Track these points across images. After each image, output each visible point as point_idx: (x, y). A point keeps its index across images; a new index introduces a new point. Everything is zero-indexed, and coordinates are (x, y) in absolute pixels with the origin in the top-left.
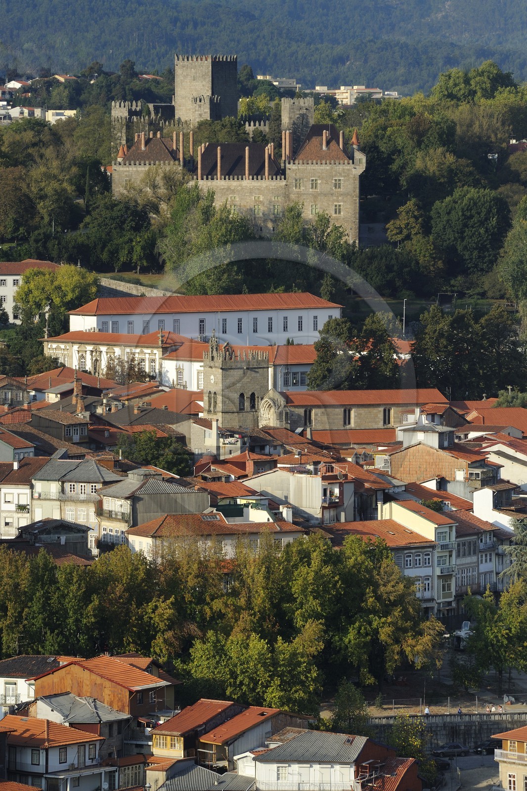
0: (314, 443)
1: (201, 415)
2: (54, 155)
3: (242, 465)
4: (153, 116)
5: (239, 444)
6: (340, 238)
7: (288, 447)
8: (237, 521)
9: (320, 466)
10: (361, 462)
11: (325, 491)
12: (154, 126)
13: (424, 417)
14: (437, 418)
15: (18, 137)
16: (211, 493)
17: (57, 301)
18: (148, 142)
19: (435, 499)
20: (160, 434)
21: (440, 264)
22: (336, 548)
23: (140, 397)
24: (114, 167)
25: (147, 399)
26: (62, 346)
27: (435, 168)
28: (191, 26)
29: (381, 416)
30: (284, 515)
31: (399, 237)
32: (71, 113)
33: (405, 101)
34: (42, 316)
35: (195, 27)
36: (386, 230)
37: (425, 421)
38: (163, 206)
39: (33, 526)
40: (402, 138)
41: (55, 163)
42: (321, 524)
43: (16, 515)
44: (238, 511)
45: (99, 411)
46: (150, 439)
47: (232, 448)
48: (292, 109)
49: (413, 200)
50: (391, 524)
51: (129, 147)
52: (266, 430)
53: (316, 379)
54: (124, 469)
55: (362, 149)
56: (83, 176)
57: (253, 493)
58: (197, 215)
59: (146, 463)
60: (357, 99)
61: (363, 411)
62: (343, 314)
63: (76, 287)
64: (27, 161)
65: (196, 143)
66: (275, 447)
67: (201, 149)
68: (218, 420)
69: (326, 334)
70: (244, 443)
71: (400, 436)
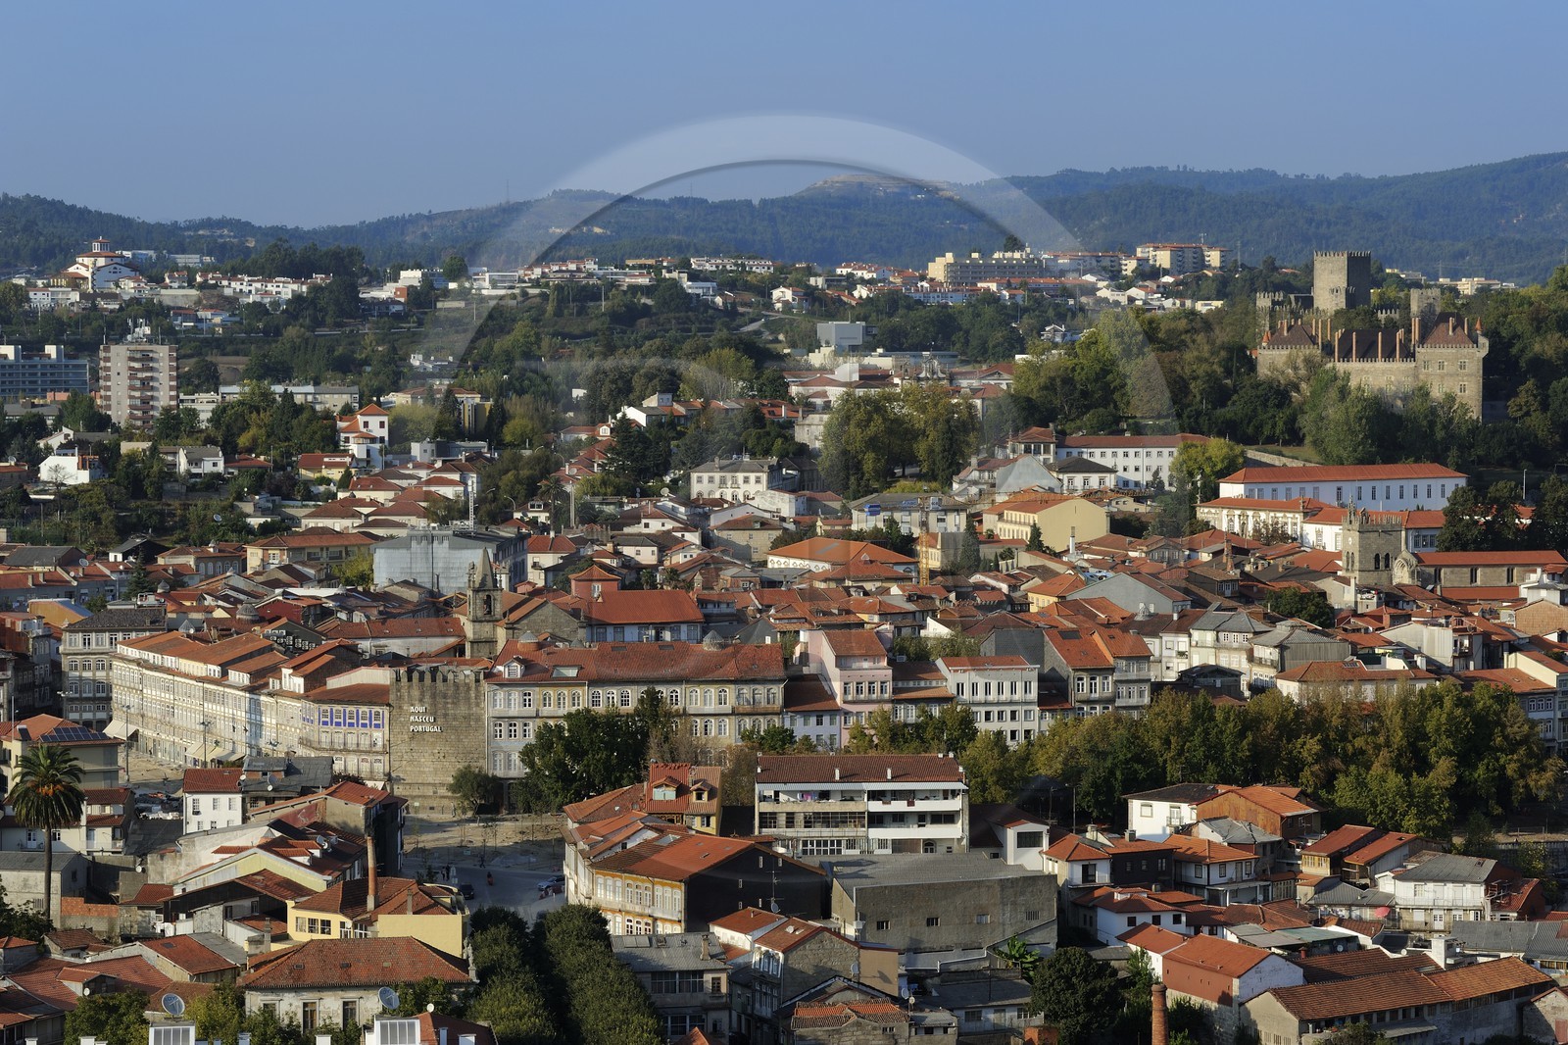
0: (1443, 599)
1: (1339, 573)
2: (1205, 341)
3: (1379, 619)
4: (1294, 304)
5: (1375, 599)
6: (1465, 414)
7: (1420, 603)
8: (1376, 668)
9: (1451, 620)
10: (1488, 617)
11: (1456, 642)
12: (1295, 314)
13: (1545, 576)
14: (1556, 577)
15: (1173, 325)
16: (1351, 643)
17: (1208, 470)
18: (1289, 328)
19: (1556, 650)
20: (1304, 590)
21: (1557, 438)
22: (1466, 694)
23: (1284, 556)
24: (1259, 351)
25: (1290, 558)
26: (1213, 511)
27: (1552, 352)
28: (1324, 226)
29: (1505, 575)
30: (1419, 663)
31: (1519, 414)
32: (1218, 304)
33: (1523, 291)
34: (1194, 484)
35: (1329, 227)
36: (1507, 407)
37: (1546, 580)
38: (1303, 385)
39: (1191, 670)
40: (1523, 326)
41: (1206, 348)
42: (1451, 671)
43: (1176, 661)
44: (1376, 660)
45: (1248, 568)
46: (1295, 594)
47: (1369, 604)
48: (1420, 299)
49: (1532, 381)
50: (1516, 672)
51: (1272, 334)
52: (1400, 587)
53: (1444, 541)
54: (1273, 621)
55: (1485, 335)
56: (1230, 359)
57: (1390, 643)
58: (1333, 393)
59: (1291, 616)
60: (1477, 289)
61: (1488, 570)
62: (1469, 483)
63: (1224, 458)
64: (1182, 346)
65: (1334, 329)
66: (1408, 603)
67: (1338, 334)
68: (1355, 577)
69: (1453, 501)
70: (1379, 598)
71: (1524, 593)
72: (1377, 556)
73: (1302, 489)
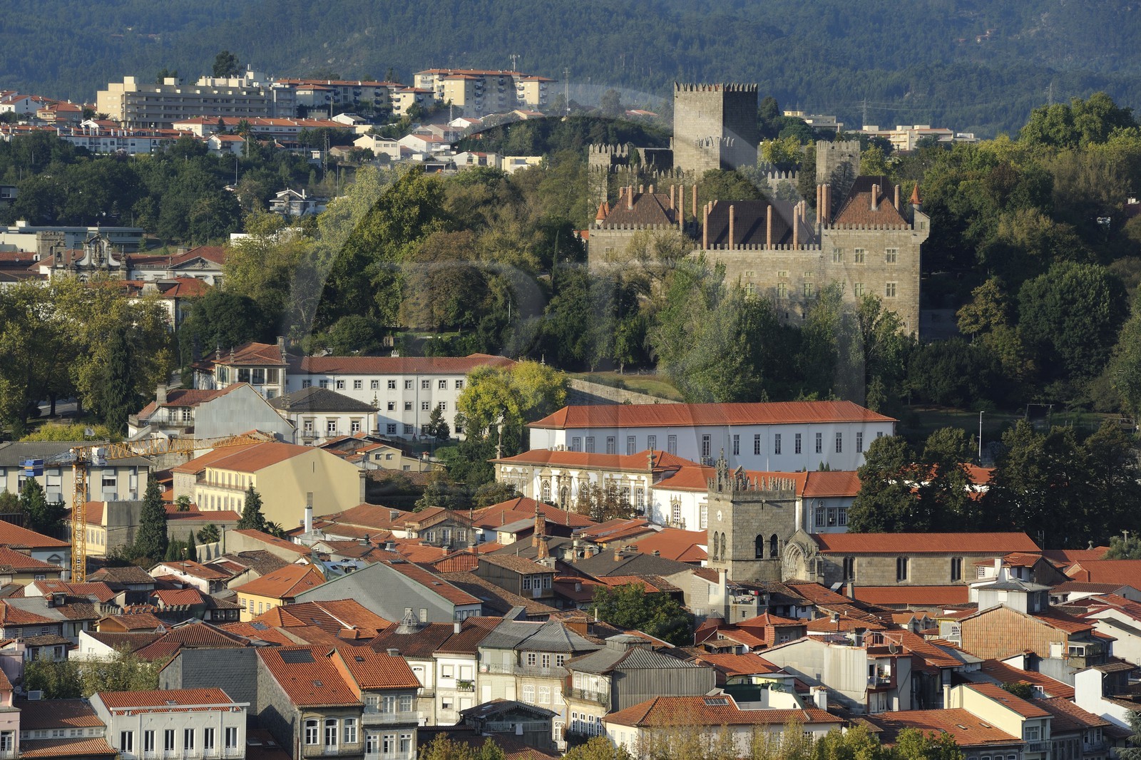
0: (856, 603)
1: (704, 564)
2: (512, 216)
3: (759, 632)
4: (644, 161)
5: (755, 603)
6: (894, 328)
7: (821, 609)
8: (753, 707)
9: (864, 635)
10: (922, 630)
11: (871, 668)
12: (644, 178)
13: (1007, 571)
14: (1024, 573)
15: (465, 192)
16: (717, 669)
17: (514, 409)
18: (636, 198)
19: (1023, 682)
20: (649, 589)
21: (1030, 364)
22: (887, 746)
23: (623, 538)
24: (591, 232)
25: (631, 541)
26: (520, 469)
27: (1024, 235)
28: (696, 45)
29: (948, 568)
30: (816, 700)
31: (975, 328)
32: (535, 160)
33: (984, 146)
34: (493, 429)
35: (702, 47)
36: (956, 318)
37: (1008, 576)
38: (656, 284)
39: (478, 709)
40: (981, 197)
41: (513, 227)
42: (865, 712)
43: (457, 695)
44: (751, 693)
45: (568, 556)
46: (637, 594)
47: (746, 610)
48: (830, 155)
50: (961, 714)
51: (611, 206)
52: (792, 585)
53: (859, 517)
54: (601, 633)
55: (925, 210)
56: (550, 243)
57: (774, 669)
58: (699, 297)
59: (630, 626)
60: (918, 143)
61: (923, 561)
62: (898, 430)
63: (538, 390)
64: (477, 224)
65: (701, 200)
66: (804, 609)
67: (708, 208)
68: (726, 570)
69: (873, 457)
70: (762, 602)
71: (974, 596)
72: (759, 540)
73: (652, 438)
